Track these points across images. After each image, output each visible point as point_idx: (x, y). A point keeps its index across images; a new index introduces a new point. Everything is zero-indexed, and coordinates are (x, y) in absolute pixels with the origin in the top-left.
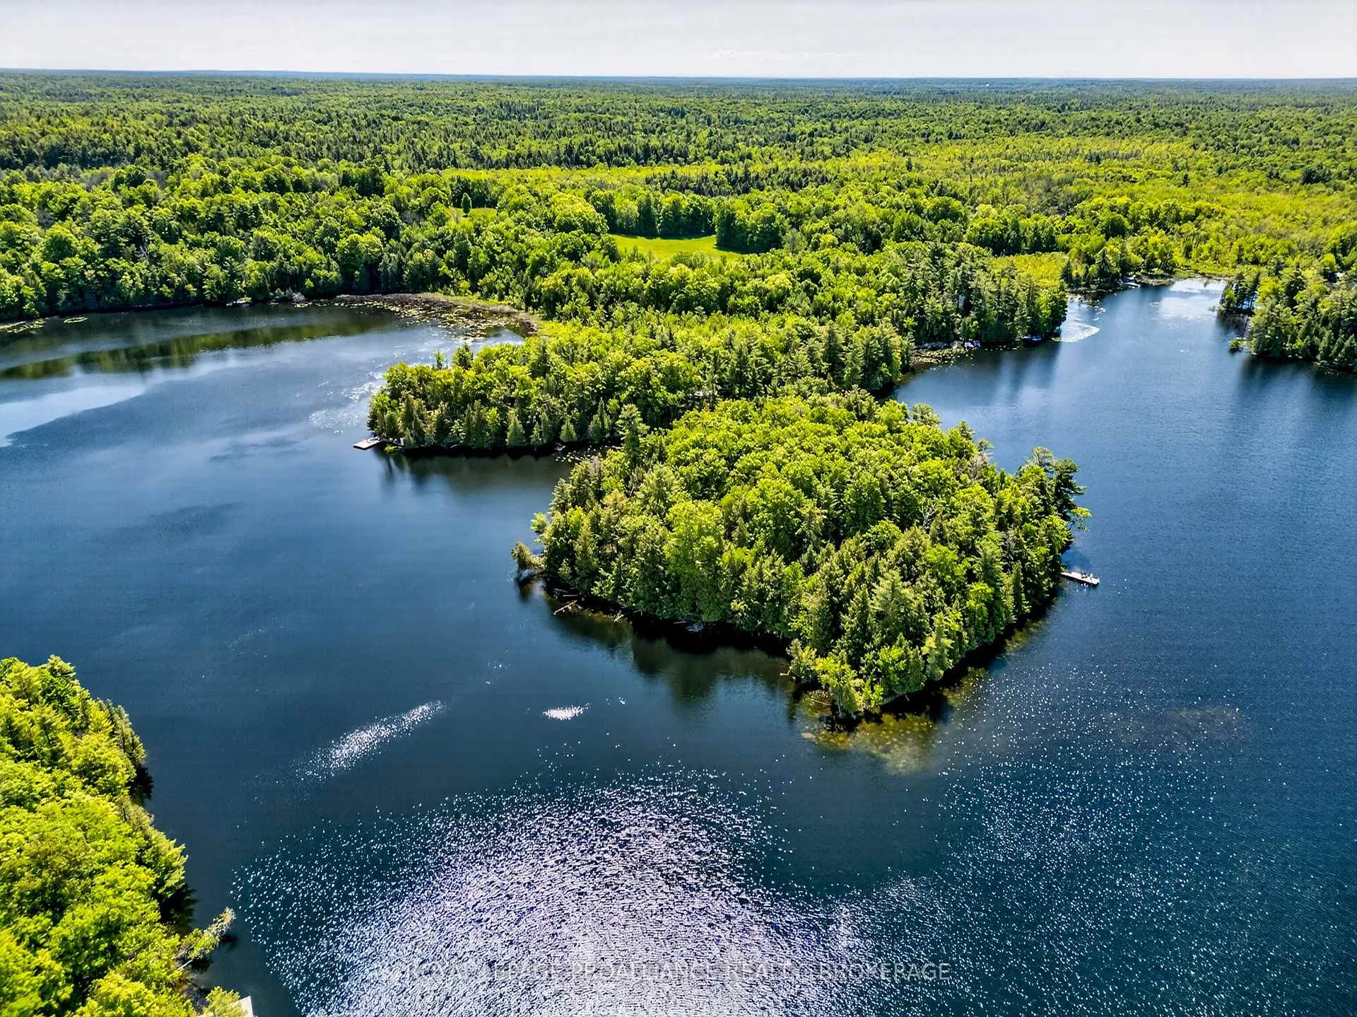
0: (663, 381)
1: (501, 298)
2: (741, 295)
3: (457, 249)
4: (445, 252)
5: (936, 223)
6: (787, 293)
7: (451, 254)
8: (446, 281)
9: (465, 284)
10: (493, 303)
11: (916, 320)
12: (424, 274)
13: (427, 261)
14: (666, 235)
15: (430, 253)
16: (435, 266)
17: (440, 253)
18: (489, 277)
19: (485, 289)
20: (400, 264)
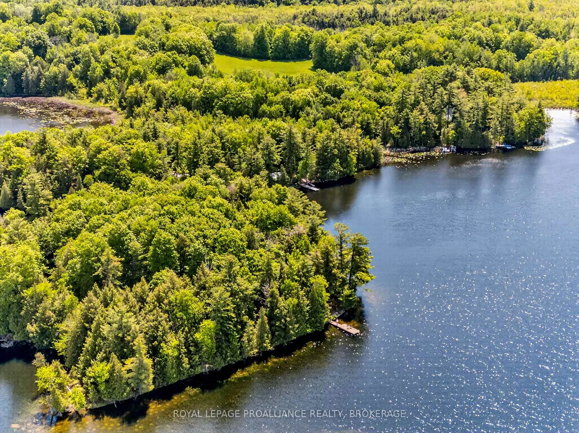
0: (131, 163)
1: (106, 102)
2: (270, 104)
3: (83, 64)
4: (74, 66)
5: (493, 52)
6: (308, 104)
7: (78, 68)
8: (72, 88)
9: (84, 91)
10: (100, 106)
11: (400, 128)
12: (56, 83)
13: (60, 72)
14: (275, 59)
15: (63, 67)
16: (65, 76)
17: (70, 67)
18: (100, 86)
19: (95, 95)
20: (40, 74)
